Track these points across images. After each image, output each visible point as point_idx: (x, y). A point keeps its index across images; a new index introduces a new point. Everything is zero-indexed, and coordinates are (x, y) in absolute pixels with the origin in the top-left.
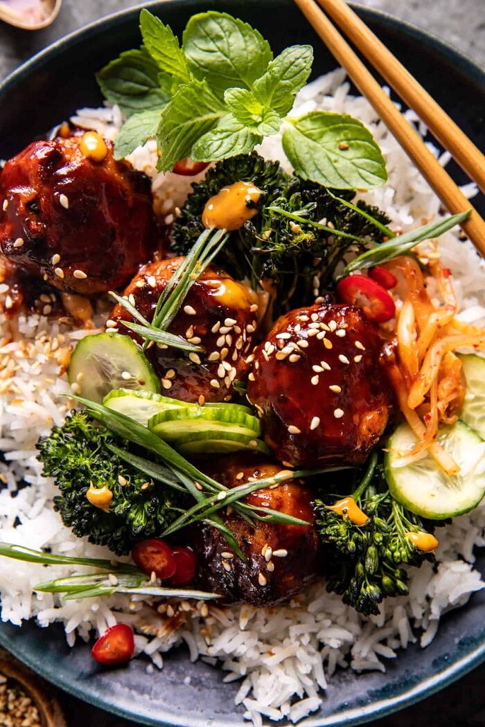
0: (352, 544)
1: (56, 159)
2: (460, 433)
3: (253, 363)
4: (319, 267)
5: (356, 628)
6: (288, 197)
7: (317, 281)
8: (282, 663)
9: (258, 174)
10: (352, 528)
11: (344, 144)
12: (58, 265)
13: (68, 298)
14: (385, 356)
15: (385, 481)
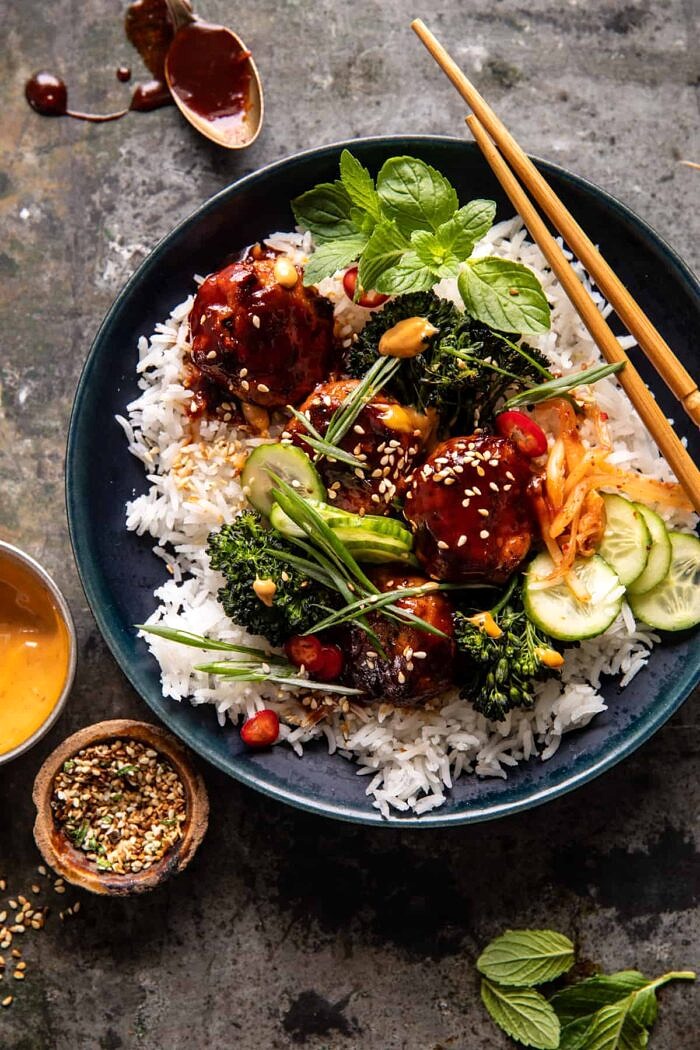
0: (485, 654)
1: (252, 282)
2: (596, 566)
3: (411, 482)
4: (481, 401)
5: (484, 736)
6: (458, 334)
7: (477, 413)
8: (411, 760)
9: (432, 312)
10: (487, 639)
11: (515, 289)
12: (244, 378)
13: (248, 409)
14: (533, 487)
15: (521, 602)
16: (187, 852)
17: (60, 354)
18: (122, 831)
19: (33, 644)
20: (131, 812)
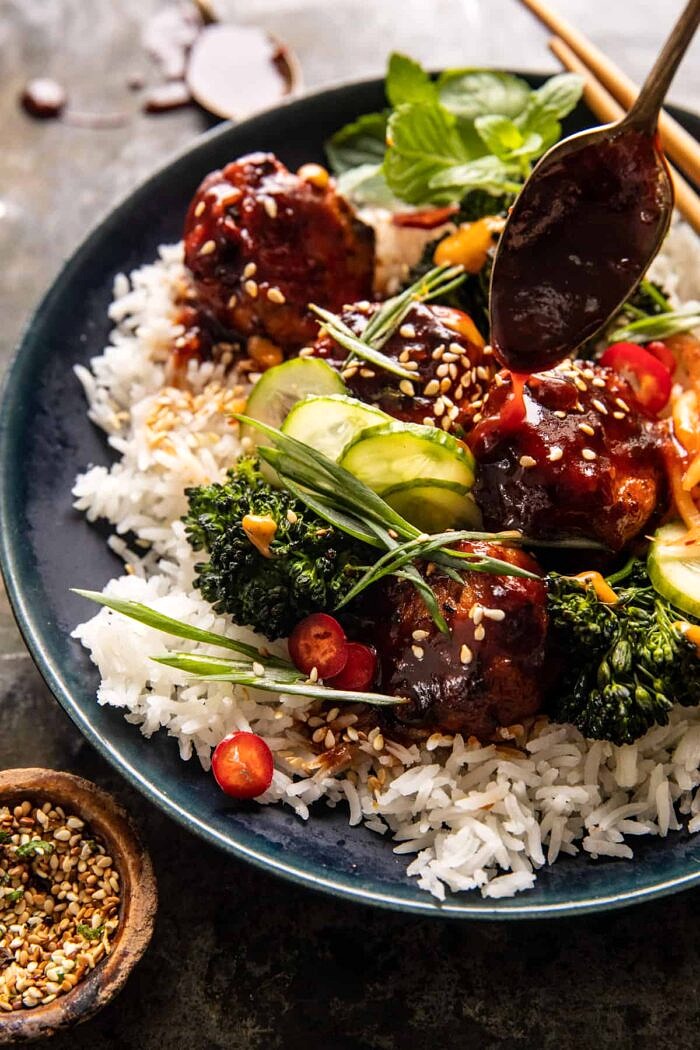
0: (595, 626)
10: (597, 606)
12: (251, 278)
13: (254, 342)
16: (116, 971)
18: (18, 953)
20: (35, 926)
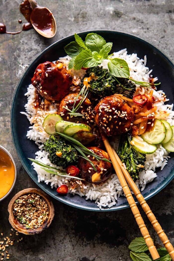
17: (8, 94)
18: (32, 218)
19: (6, 170)
20: (34, 213)
